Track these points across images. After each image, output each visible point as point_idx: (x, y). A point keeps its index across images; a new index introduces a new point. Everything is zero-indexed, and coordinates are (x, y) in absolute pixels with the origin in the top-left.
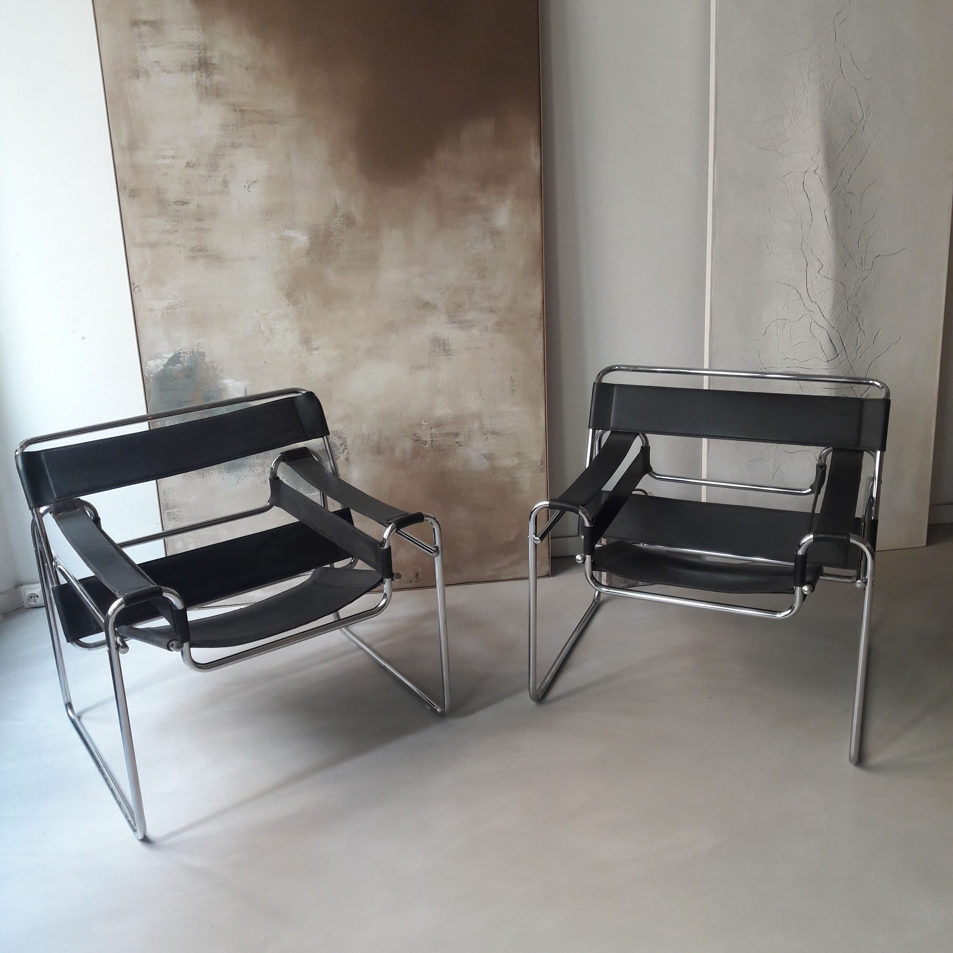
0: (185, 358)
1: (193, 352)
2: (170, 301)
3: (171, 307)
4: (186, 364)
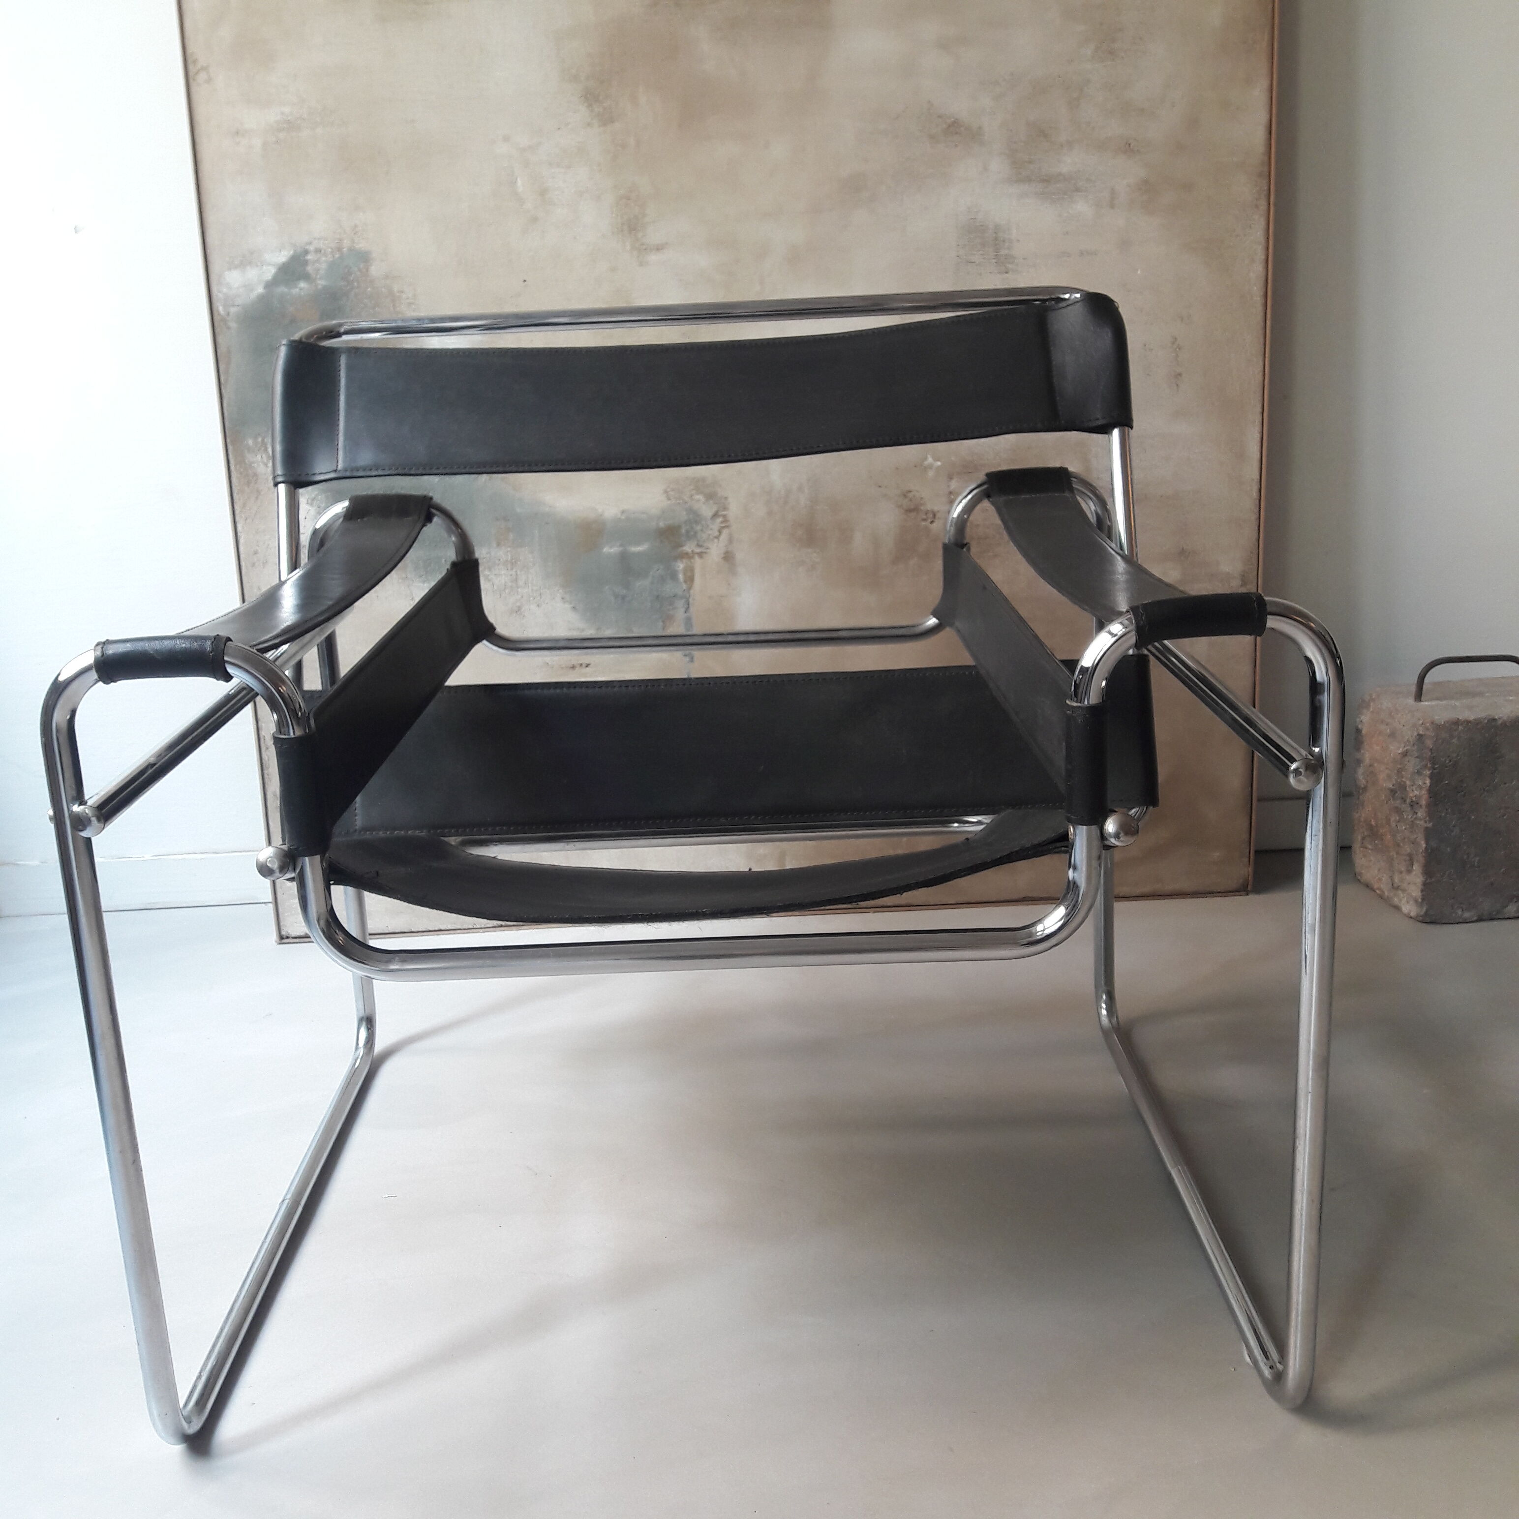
0: (318, 266)
1: (339, 249)
2: (287, 110)
3: (290, 126)
4: (321, 283)
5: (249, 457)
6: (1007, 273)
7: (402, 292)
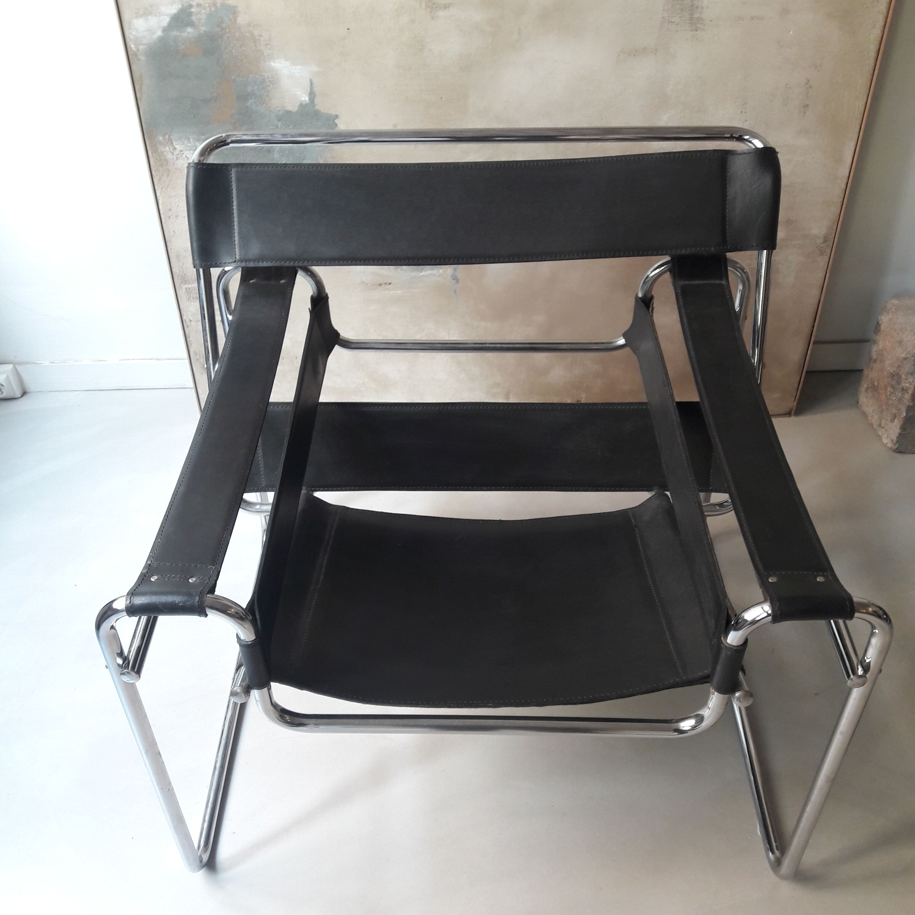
4: (203, 29)
5: (161, 148)
6: (696, 30)
7: (261, 36)
